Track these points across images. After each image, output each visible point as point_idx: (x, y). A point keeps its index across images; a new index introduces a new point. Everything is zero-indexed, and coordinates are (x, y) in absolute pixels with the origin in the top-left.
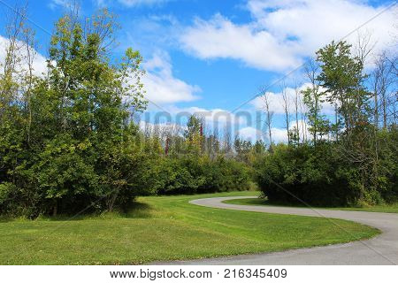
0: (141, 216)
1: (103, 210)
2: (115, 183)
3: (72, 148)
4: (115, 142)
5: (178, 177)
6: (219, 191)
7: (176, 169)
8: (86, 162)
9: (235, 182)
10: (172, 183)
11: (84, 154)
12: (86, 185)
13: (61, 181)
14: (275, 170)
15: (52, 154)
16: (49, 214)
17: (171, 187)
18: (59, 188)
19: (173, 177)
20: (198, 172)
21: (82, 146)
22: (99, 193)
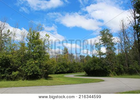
0: (50, 80)
1: (41, 78)
2: (44, 71)
3: (34, 62)
4: (44, 60)
5: (60, 68)
6: (74, 73)
7: (60, 66)
8: (37, 66)
9: (79, 69)
10: (59, 70)
11: (36, 64)
12: (37, 72)
13: (31, 71)
14: (88, 66)
15: (29, 64)
16: (27, 79)
17: (58, 71)
18: (31, 72)
19: (59, 68)
20: (67, 66)
21: (36, 62)
22: (40, 73)
